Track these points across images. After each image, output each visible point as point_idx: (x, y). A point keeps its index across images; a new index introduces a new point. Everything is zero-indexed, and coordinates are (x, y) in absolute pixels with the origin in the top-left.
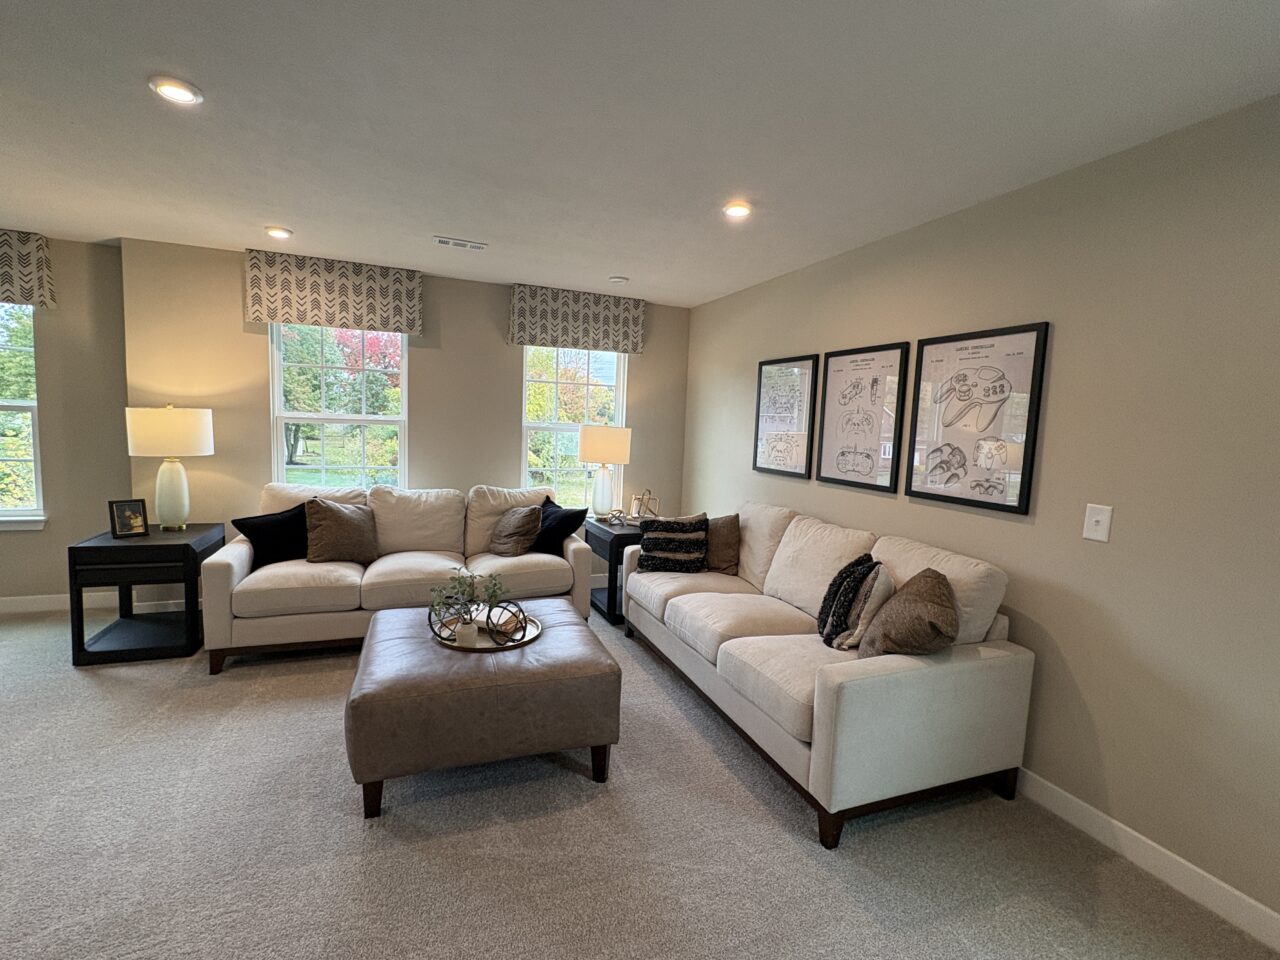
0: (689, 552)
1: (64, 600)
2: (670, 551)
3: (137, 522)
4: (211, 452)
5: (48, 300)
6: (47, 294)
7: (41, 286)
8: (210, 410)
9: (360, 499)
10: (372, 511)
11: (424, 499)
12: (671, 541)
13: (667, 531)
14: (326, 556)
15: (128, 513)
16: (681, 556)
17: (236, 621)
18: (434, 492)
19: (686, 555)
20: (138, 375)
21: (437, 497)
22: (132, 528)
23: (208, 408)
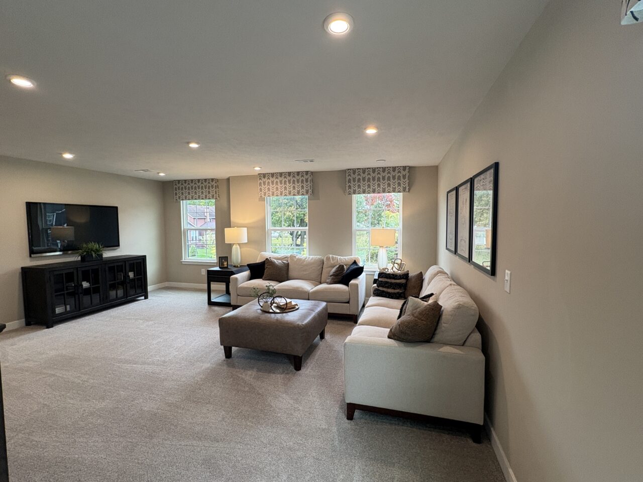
0: (394, 289)
1: (206, 286)
2: (386, 287)
3: (225, 263)
4: (246, 241)
5: (218, 198)
6: (217, 196)
7: (216, 193)
8: (246, 228)
9: (286, 259)
10: (288, 263)
11: (307, 259)
12: (387, 282)
13: (387, 278)
14: (267, 278)
15: (223, 261)
16: (390, 290)
17: (239, 297)
18: (311, 257)
19: (393, 290)
20: (234, 219)
21: (312, 258)
22: (224, 265)
23: (245, 227)
